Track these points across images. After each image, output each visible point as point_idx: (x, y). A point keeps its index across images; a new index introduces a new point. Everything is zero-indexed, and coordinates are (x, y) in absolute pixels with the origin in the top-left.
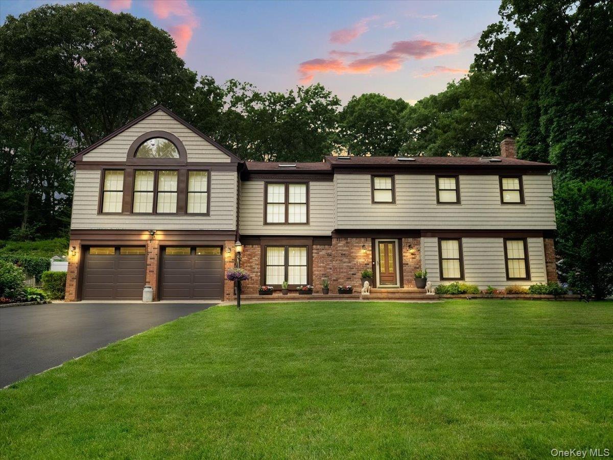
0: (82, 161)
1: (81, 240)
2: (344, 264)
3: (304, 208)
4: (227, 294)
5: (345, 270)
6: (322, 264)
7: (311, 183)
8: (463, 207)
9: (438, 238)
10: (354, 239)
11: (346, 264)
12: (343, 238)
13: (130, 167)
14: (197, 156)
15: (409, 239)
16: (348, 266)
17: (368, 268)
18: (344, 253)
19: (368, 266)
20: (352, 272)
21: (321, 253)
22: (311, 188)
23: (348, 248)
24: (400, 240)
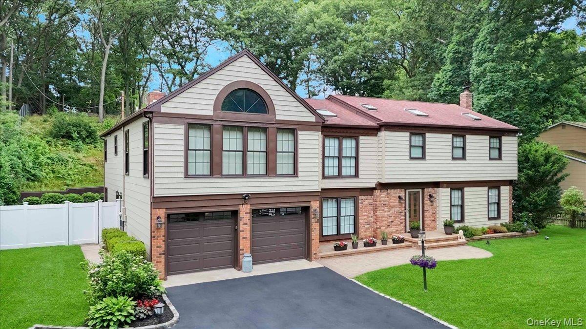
0: (160, 113)
1: (166, 208)
2: (385, 213)
3: (353, 161)
4: (315, 254)
5: (386, 219)
6: (365, 213)
7: (361, 138)
8: (467, 162)
9: (451, 188)
10: (393, 190)
11: (387, 213)
12: (385, 189)
13: (216, 122)
14: (285, 113)
15: (430, 189)
16: (388, 215)
17: (402, 216)
18: (385, 203)
19: (402, 214)
20: (391, 220)
21: (364, 203)
22: (361, 142)
23: (388, 199)
24: (423, 190)
